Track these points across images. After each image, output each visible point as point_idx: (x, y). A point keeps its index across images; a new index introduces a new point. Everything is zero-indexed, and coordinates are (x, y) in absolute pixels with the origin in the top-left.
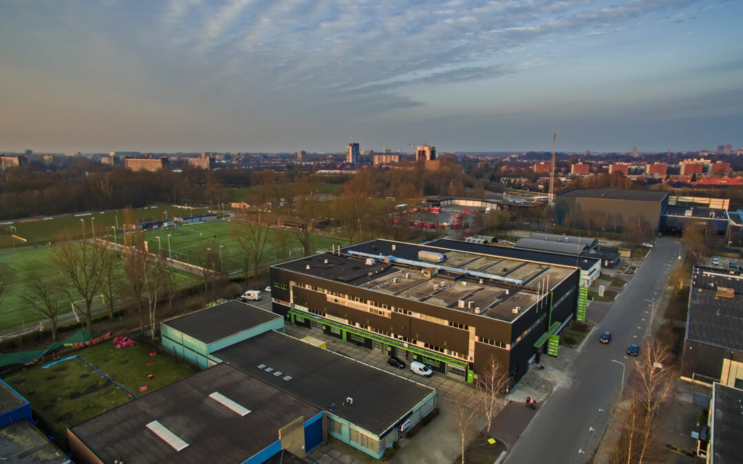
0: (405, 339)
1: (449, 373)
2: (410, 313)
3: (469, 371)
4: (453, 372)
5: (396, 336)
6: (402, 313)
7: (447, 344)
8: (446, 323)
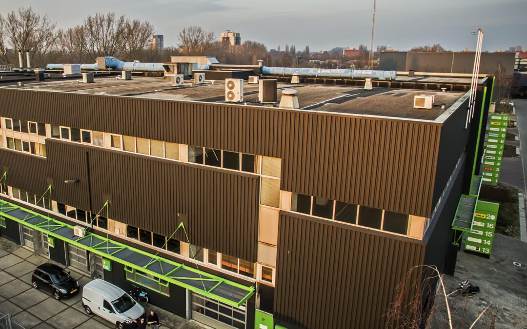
0: (81, 216)
1: (197, 314)
2: (87, 138)
3: (259, 314)
4: (209, 314)
5: (62, 209)
6: (69, 140)
7: (188, 225)
8: (182, 154)
